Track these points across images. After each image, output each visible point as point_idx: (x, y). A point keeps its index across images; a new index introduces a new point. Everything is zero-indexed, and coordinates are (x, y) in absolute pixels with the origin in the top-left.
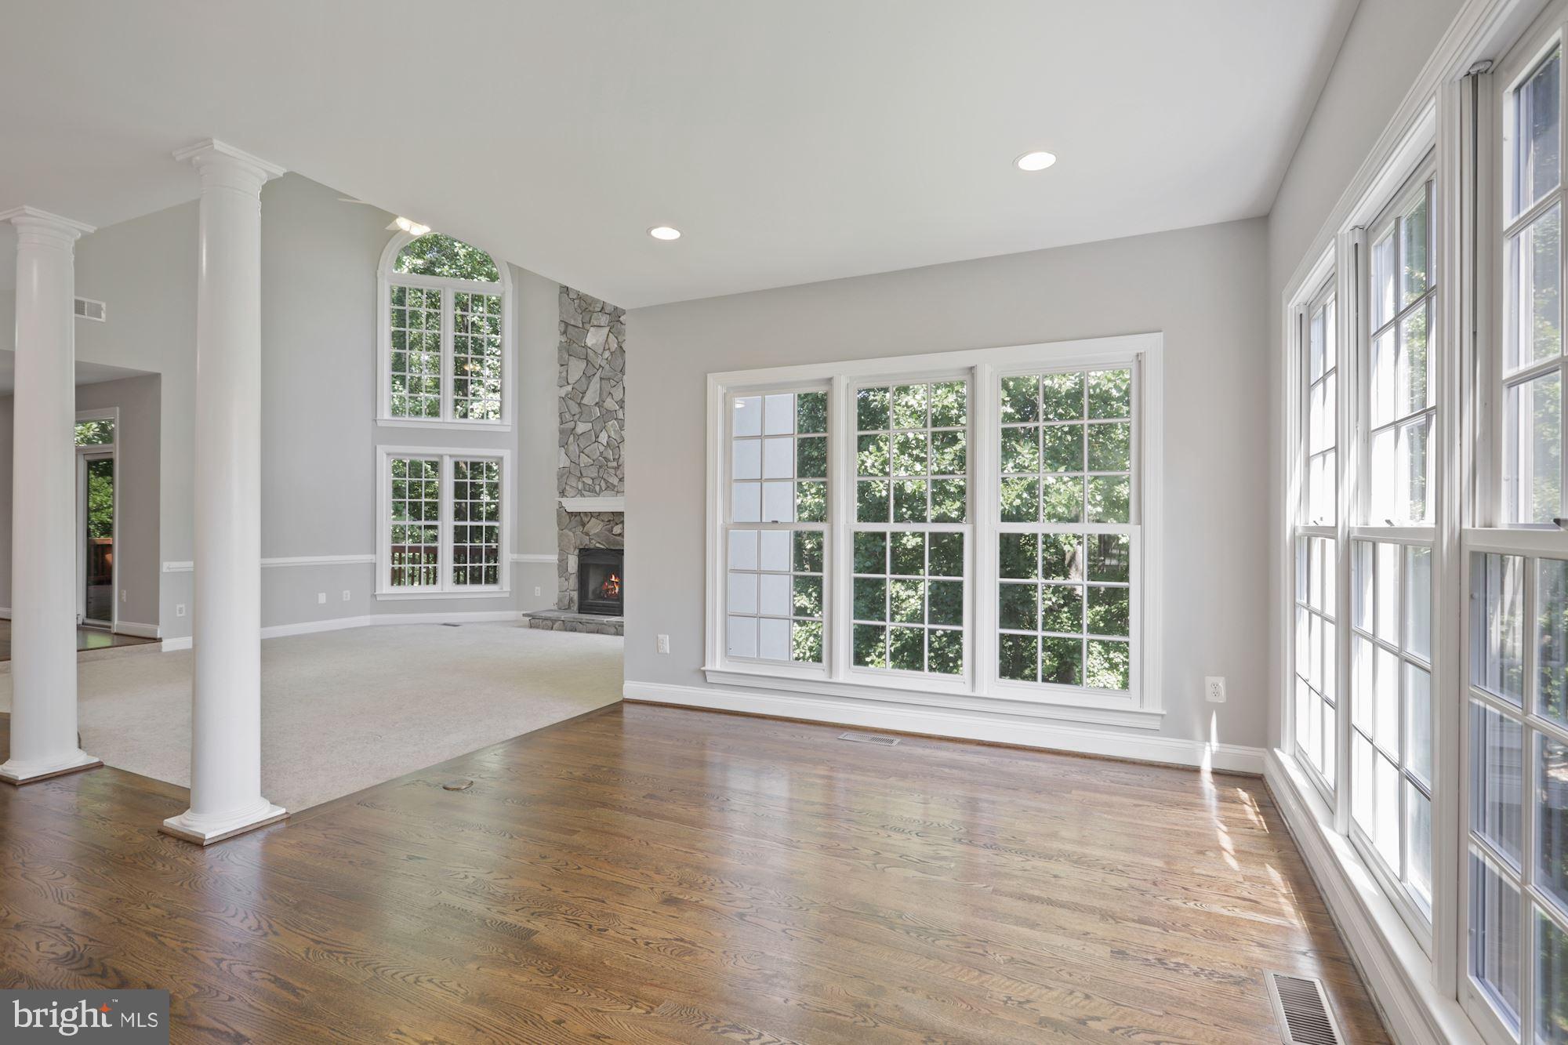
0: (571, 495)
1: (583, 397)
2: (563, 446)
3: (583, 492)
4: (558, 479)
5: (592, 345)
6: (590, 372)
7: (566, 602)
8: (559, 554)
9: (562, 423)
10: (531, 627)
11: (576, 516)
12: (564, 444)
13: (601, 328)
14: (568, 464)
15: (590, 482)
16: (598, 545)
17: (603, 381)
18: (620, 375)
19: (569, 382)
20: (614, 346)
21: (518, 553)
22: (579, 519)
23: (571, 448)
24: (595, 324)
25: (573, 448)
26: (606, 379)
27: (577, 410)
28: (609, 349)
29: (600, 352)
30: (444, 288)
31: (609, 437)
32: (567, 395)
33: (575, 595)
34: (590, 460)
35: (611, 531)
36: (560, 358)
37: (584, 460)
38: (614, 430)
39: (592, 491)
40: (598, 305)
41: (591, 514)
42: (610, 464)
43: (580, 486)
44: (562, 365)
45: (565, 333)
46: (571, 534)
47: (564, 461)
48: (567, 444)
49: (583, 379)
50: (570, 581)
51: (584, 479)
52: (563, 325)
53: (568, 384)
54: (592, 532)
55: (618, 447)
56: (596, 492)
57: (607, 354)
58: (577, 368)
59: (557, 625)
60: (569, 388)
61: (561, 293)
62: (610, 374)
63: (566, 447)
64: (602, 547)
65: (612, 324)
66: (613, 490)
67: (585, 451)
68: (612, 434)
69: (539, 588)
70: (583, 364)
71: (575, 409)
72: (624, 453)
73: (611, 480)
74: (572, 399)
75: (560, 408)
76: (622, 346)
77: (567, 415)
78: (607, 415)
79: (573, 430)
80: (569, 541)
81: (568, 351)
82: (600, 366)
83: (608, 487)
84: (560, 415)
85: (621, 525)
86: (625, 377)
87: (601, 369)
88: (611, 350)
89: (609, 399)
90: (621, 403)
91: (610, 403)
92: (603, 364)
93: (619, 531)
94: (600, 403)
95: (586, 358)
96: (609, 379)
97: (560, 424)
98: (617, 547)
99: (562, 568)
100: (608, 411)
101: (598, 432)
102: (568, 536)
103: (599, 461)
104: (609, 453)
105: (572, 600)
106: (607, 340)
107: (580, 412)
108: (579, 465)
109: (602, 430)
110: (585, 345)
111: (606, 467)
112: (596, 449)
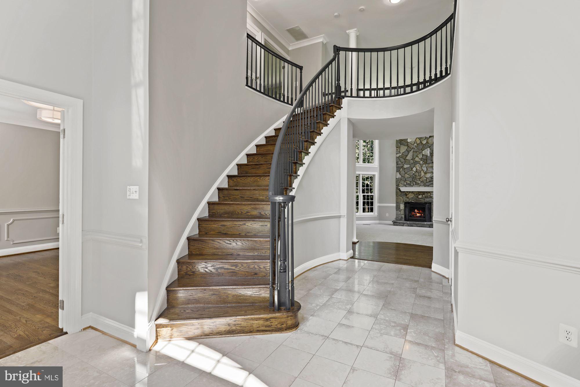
0: (402, 186)
1: (406, 157)
4: (396, 182)
5: (410, 142)
6: (409, 149)
7: (400, 218)
8: (396, 204)
10: (394, 225)
11: (403, 193)
12: (398, 171)
14: (400, 177)
15: (409, 182)
16: (412, 201)
17: (414, 152)
18: (421, 151)
19: (401, 152)
21: (380, 203)
22: (406, 193)
23: (402, 172)
25: (403, 172)
31: (416, 169)
32: (399, 156)
33: (403, 216)
34: (409, 176)
35: (418, 197)
36: (397, 145)
37: (407, 176)
38: (419, 167)
39: (410, 185)
41: (410, 192)
42: (417, 177)
43: (405, 183)
44: (397, 147)
46: (401, 198)
47: (399, 176)
49: (406, 152)
50: (401, 212)
51: (407, 182)
53: (400, 153)
55: (420, 172)
56: (411, 185)
57: (415, 144)
58: (404, 149)
59: (405, 225)
60: (401, 154)
62: (417, 151)
64: (414, 202)
67: (407, 173)
68: (418, 168)
69: (388, 214)
70: (406, 148)
71: (402, 160)
72: (423, 174)
73: (418, 182)
74: (402, 158)
75: (396, 160)
76: (422, 142)
77: (400, 162)
78: (416, 163)
79: (402, 167)
80: (401, 200)
81: (400, 143)
82: (413, 148)
83: (416, 184)
84: (397, 162)
85: (421, 195)
86: (423, 151)
87: (413, 149)
88: (417, 143)
89: (417, 158)
90: (421, 159)
91: (417, 159)
92: (414, 147)
93: (421, 197)
94: (413, 159)
95: (408, 146)
96: (417, 152)
97: (397, 165)
98: (421, 202)
99: (398, 208)
100: (416, 161)
101: (412, 168)
102: (400, 198)
103: (413, 176)
104: (417, 174)
105: (402, 217)
106: (416, 140)
107: (405, 161)
108: (405, 177)
109: (414, 167)
110: (407, 141)
111: (415, 178)
112: (412, 173)
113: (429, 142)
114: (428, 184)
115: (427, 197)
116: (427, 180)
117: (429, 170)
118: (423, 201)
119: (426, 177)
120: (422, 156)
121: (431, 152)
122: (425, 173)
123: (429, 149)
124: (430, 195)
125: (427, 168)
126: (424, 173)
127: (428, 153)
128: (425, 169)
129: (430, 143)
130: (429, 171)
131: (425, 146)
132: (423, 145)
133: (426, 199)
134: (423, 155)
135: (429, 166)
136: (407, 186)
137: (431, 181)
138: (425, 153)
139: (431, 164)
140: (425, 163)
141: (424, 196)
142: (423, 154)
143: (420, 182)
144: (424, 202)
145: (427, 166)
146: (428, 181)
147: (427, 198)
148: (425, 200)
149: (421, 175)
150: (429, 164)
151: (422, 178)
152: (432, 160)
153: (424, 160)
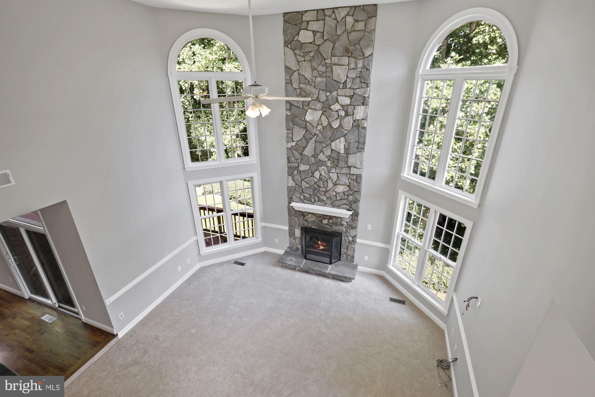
0: (296, 201)
1: (303, 151)
2: (290, 175)
3: (304, 200)
4: (288, 192)
5: (310, 120)
6: (308, 137)
7: (295, 248)
8: (289, 227)
9: (289, 162)
10: (282, 267)
12: (290, 173)
13: (316, 111)
14: (294, 185)
15: (308, 196)
16: (313, 227)
17: (317, 143)
18: (329, 142)
19: (294, 140)
20: (325, 123)
21: (264, 222)
22: (303, 214)
23: (296, 177)
24: (313, 107)
25: (298, 177)
26: (319, 142)
27: (299, 157)
28: (321, 124)
29: (315, 125)
30: (210, 79)
31: (320, 175)
32: (292, 147)
33: (300, 247)
34: (308, 185)
35: (321, 222)
36: (287, 125)
37: (304, 185)
38: (324, 172)
39: (309, 201)
40: (315, 96)
41: (309, 213)
42: (321, 189)
43: (302, 197)
44: (288, 129)
45: (290, 109)
46: (296, 219)
47: (291, 183)
48: (292, 174)
49: (303, 140)
50: (297, 240)
51: (305, 194)
52: (288, 104)
53: (293, 141)
54: (310, 220)
55: (327, 181)
56: (312, 202)
57: (320, 127)
58: (299, 134)
60: (294, 144)
61: (286, 83)
62: (322, 140)
63: (292, 175)
64: (316, 228)
65: (324, 109)
66: (323, 202)
67: (305, 180)
68: (323, 174)
69: (278, 239)
70: (303, 131)
71: (297, 155)
72: (330, 185)
73: (322, 197)
74: (296, 150)
75: (288, 154)
76: (331, 124)
77: (293, 159)
78: (320, 163)
79: (297, 167)
80: (295, 222)
81: (293, 121)
82: (315, 134)
83: (319, 200)
84: (288, 158)
85: (327, 220)
86: (333, 143)
87: (316, 136)
88: (323, 126)
89: (321, 154)
90: (329, 158)
91: (321, 157)
92: (317, 133)
93: (326, 223)
94: (315, 156)
95: (306, 128)
96: (322, 143)
97: (288, 163)
98: (326, 230)
99: (291, 234)
100: (320, 161)
101: (313, 171)
102: (294, 220)
103: (314, 186)
104: (320, 184)
105: (297, 248)
106: (320, 119)
107: (302, 158)
108: (301, 187)
109: (316, 171)
110: (305, 120)
111: (318, 190)
112: (312, 180)
113: (343, 125)
114: (338, 203)
115: (336, 224)
116: (336, 197)
117: (340, 178)
118: (329, 229)
119: (335, 190)
120: (331, 153)
121: (346, 147)
122: (335, 184)
123: (342, 139)
124: (340, 221)
125: (338, 174)
126: (333, 183)
127: (342, 147)
128: (334, 176)
129: (345, 129)
130: (340, 182)
131: (337, 132)
132: (333, 130)
133: (334, 227)
134: (332, 150)
135: (341, 172)
136: (305, 201)
137: (343, 199)
138: (335, 147)
139: (345, 168)
140: (335, 166)
141: (331, 221)
142: (333, 148)
143: (325, 198)
144: (331, 231)
145: (338, 171)
146: (338, 198)
147: (336, 226)
148: (332, 227)
149: (327, 186)
150: (342, 168)
151: (329, 192)
152: (347, 162)
153: (334, 159)
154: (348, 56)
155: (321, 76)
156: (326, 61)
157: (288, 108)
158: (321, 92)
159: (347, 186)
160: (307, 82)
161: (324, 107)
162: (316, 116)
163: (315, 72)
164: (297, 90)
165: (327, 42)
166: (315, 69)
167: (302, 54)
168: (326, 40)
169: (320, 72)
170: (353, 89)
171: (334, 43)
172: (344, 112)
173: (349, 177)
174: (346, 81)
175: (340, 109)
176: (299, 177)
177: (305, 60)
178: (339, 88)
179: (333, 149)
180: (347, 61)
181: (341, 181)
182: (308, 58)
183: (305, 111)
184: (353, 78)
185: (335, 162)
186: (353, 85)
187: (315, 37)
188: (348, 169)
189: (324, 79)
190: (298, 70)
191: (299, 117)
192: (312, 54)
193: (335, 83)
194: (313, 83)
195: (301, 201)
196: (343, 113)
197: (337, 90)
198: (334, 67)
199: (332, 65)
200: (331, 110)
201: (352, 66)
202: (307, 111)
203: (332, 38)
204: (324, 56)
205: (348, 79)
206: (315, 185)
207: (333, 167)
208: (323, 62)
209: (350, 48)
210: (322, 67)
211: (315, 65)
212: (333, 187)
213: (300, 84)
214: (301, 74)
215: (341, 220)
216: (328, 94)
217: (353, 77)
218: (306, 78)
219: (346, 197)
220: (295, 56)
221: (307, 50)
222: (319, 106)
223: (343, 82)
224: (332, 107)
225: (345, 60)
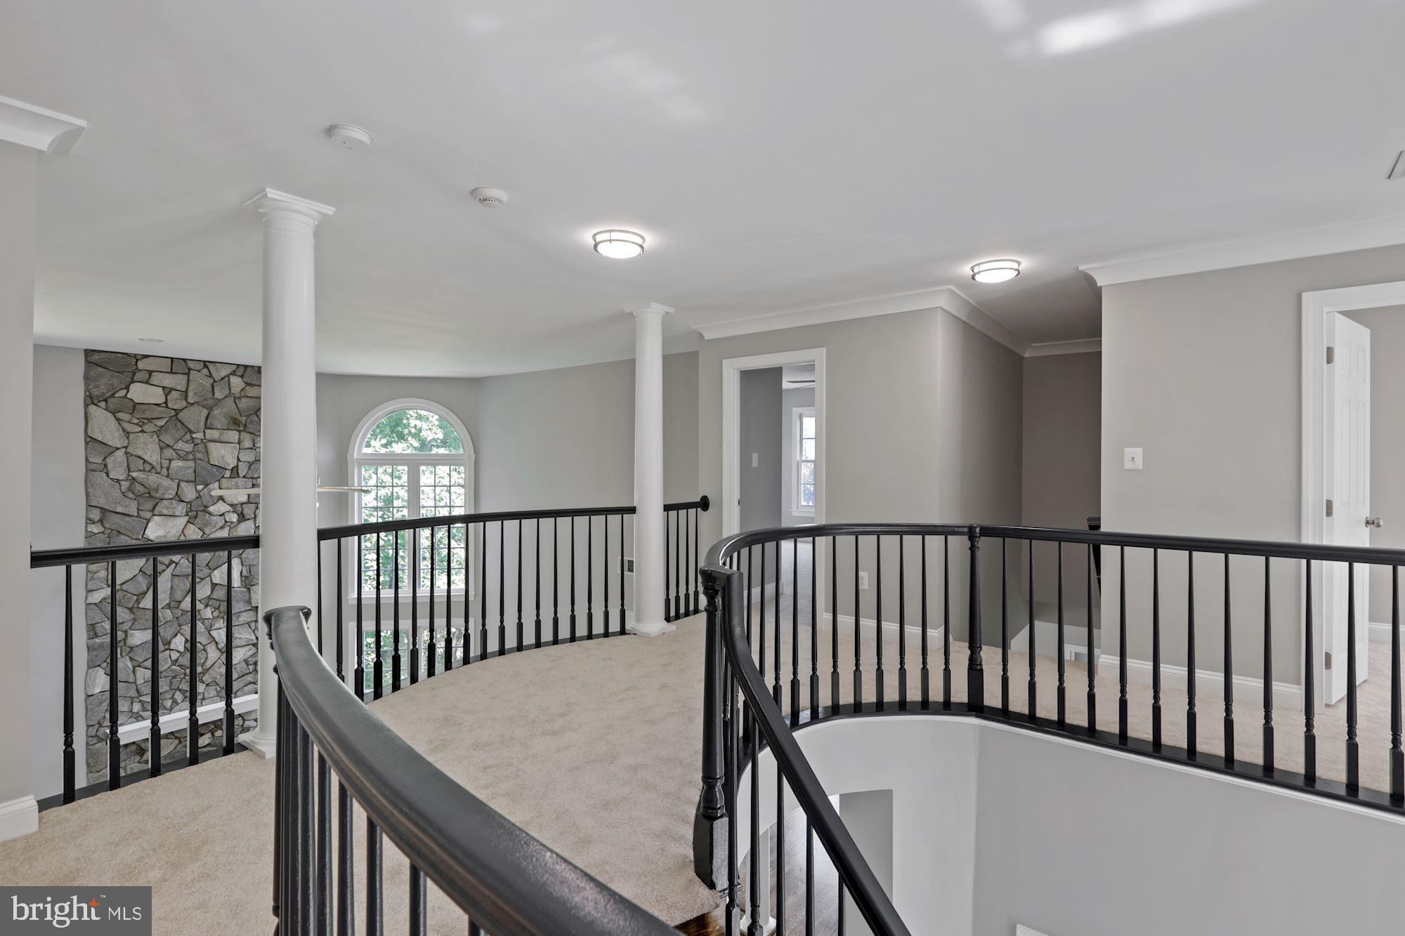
1: (138, 601)
3: (141, 714)
5: (158, 537)
6: (153, 568)
13: (173, 518)
17: (176, 579)
18: (207, 571)
22: (140, 748)
24: (166, 512)
26: (182, 576)
32: (103, 600)
40: (170, 491)
43: (136, 708)
45: (100, 521)
49: (140, 578)
52: (94, 511)
55: (204, 650)
61: (91, 470)
62: (191, 571)
63: (104, 665)
65: (192, 513)
70: (140, 561)
72: (214, 654)
75: (89, 618)
77: (107, 626)
82: (172, 561)
84: (92, 627)
85: (208, 735)
86: (216, 572)
87: (174, 565)
90: (208, 601)
92: (177, 558)
94: (174, 605)
96: (187, 576)
97: (90, 638)
101: (169, 639)
103: (174, 671)
106: (183, 532)
107: (134, 619)
108: (135, 682)
109: (176, 635)
110: (143, 537)
111: (183, 676)
112: (167, 658)
120: (212, 592)
121: (244, 573)
123: (236, 562)
126: (220, 650)
127: (236, 576)
128: (222, 635)
130: (238, 642)
134: (215, 585)
135: (237, 623)
136: (145, 714)
137: (246, 674)
138: (221, 578)
139: (244, 614)
140: (222, 615)
141: (219, 733)
149: (206, 658)
150: (237, 615)
151: (211, 671)
152: (249, 602)
153: (218, 602)
154: (237, 431)
155: (180, 458)
156: (194, 436)
157: (97, 518)
158: (183, 484)
159: (251, 646)
160: (148, 467)
161: (192, 511)
162: (173, 527)
163: (169, 453)
164: (122, 483)
165: (195, 408)
166: (168, 446)
167: (136, 421)
168: (193, 404)
169: (180, 453)
170: (252, 478)
171: (210, 409)
172: (236, 515)
173: (254, 628)
174: (237, 466)
175: (229, 512)
176: (129, 664)
177: (143, 431)
178: (223, 477)
179: (217, 582)
180: (237, 437)
181: (240, 638)
182: (149, 427)
183: (146, 521)
184: (249, 462)
185: (221, 607)
186: (250, 472)
187: (169, 398)
188: (252, 613)
189: (191, 464)
190: (126, 447)
191: (127, 533)
192: (161, 423)
193: (214, 470)
194: (165, 470)
195: (133, 720)
196: (234, 518)
197: (219, 480)
198: (212, 446)
199: (205, 442)
200: (210, 514)
201: (247, 444)
202: (148, 521)
203: (205, 402)
204: (189, 427)
205: (240, 463)
206: (173, 667)
207: (218, 617)
208: (188, 437)
209: (240, 419)
210: (185, 444)
211: (168, 439)
212: (219, 658)
213: (129, 471)
214: (132, 455)
215: (244, 720)
216: (200, 487)
217: (250, 460)
218: (145, 461)
219: (251, 668)
220: (119, 423)
221: (148, 415)
222: (180, 509)
223: (230, 468)
224: (211, 509)
225: (233, 435)
